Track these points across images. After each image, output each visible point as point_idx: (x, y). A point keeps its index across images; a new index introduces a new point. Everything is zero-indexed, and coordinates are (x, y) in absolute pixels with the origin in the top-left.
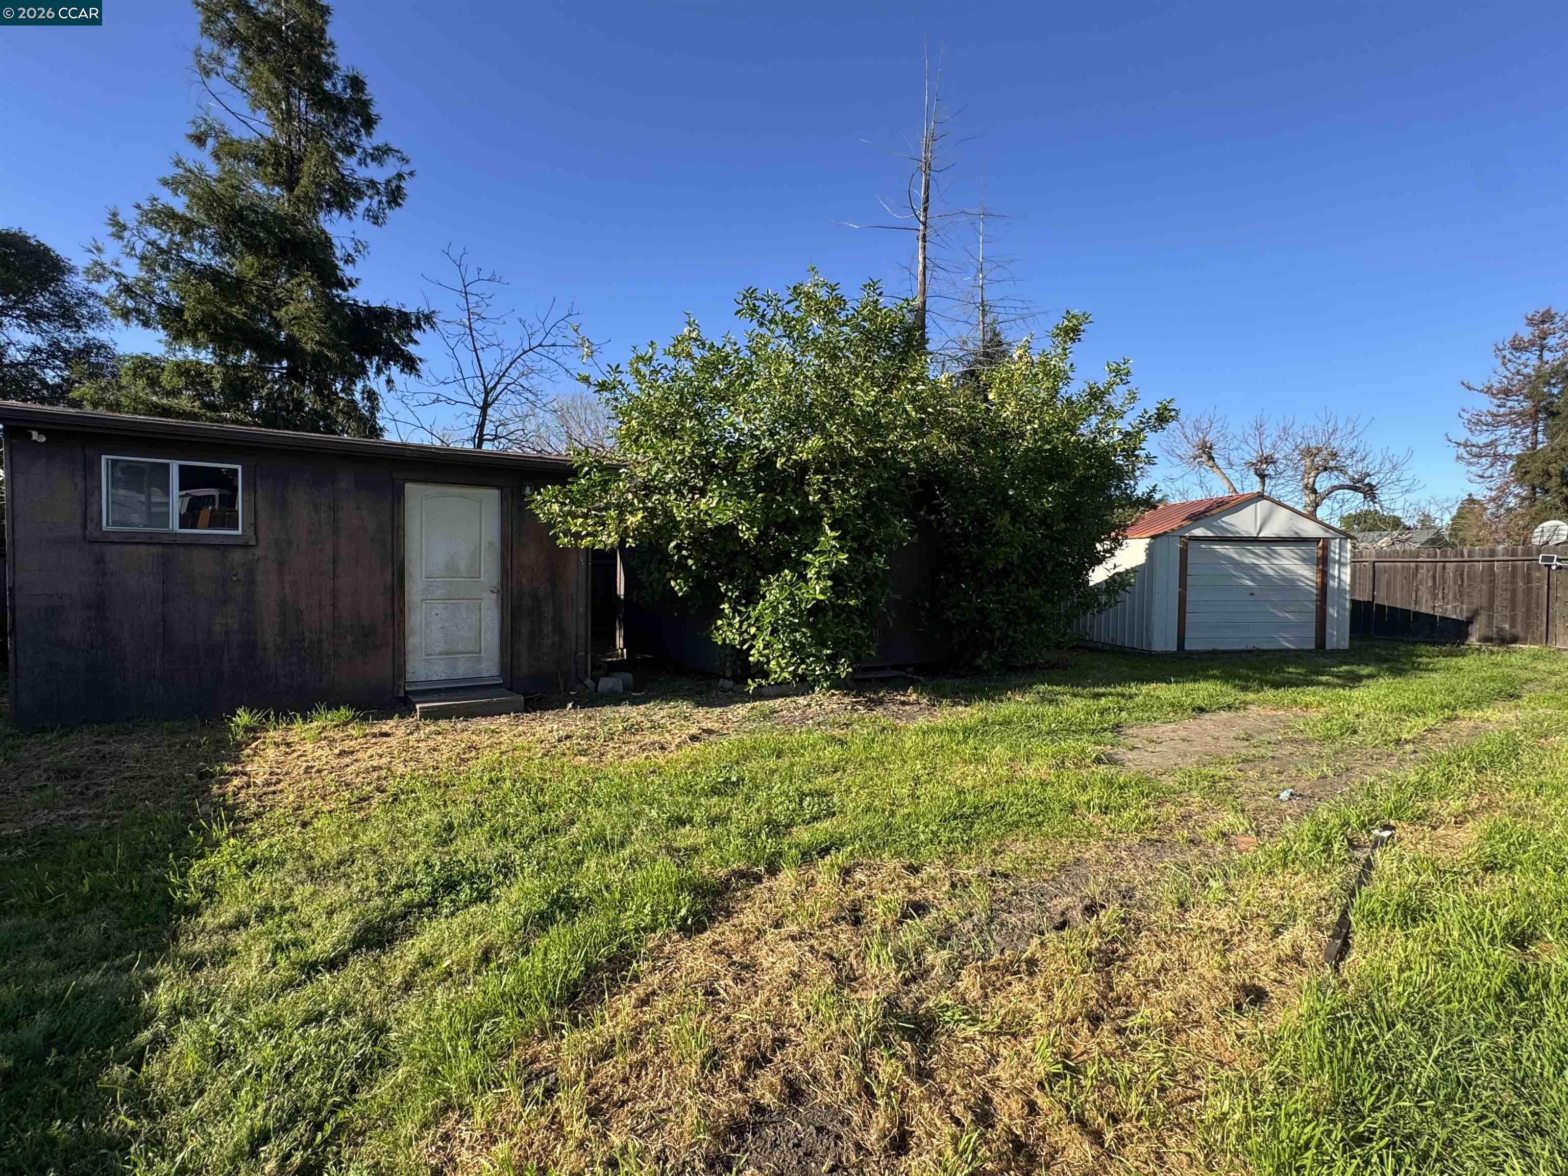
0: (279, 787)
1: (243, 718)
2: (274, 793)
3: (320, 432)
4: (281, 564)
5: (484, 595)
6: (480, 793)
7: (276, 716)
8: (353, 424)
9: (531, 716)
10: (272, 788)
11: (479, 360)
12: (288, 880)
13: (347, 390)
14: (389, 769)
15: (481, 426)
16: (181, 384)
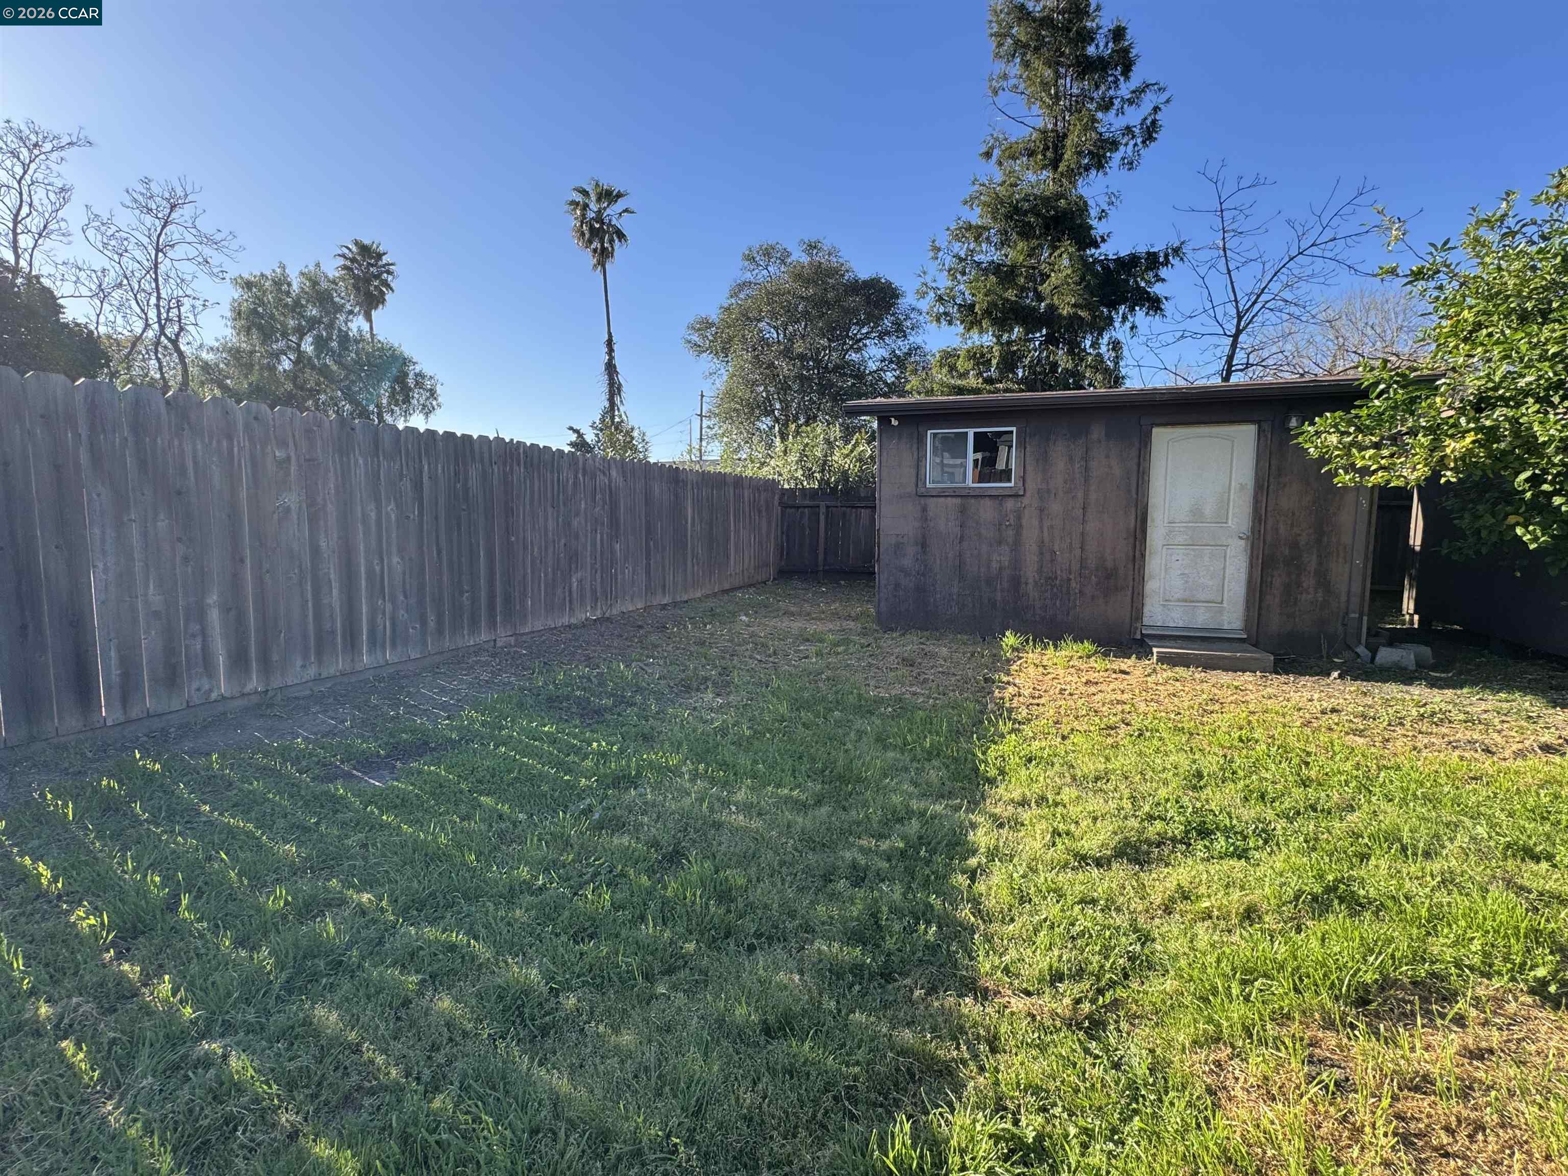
0: (1042, 701)
1: (1010, 639)
2: (1038, 705)
3: (1070, 389)
4: (1041, 510)
5: (1230, 541)
6: (1229, 748)
7: (1034, 641)
8: (1099, 377)
9: (1283, 678)
10: (1036, 701)
11: (1232, 283)
12: (1057, 779)
13: (1095, 345)
14: (1133, 705)
15: (1230, 358)
16: (971, 366)
